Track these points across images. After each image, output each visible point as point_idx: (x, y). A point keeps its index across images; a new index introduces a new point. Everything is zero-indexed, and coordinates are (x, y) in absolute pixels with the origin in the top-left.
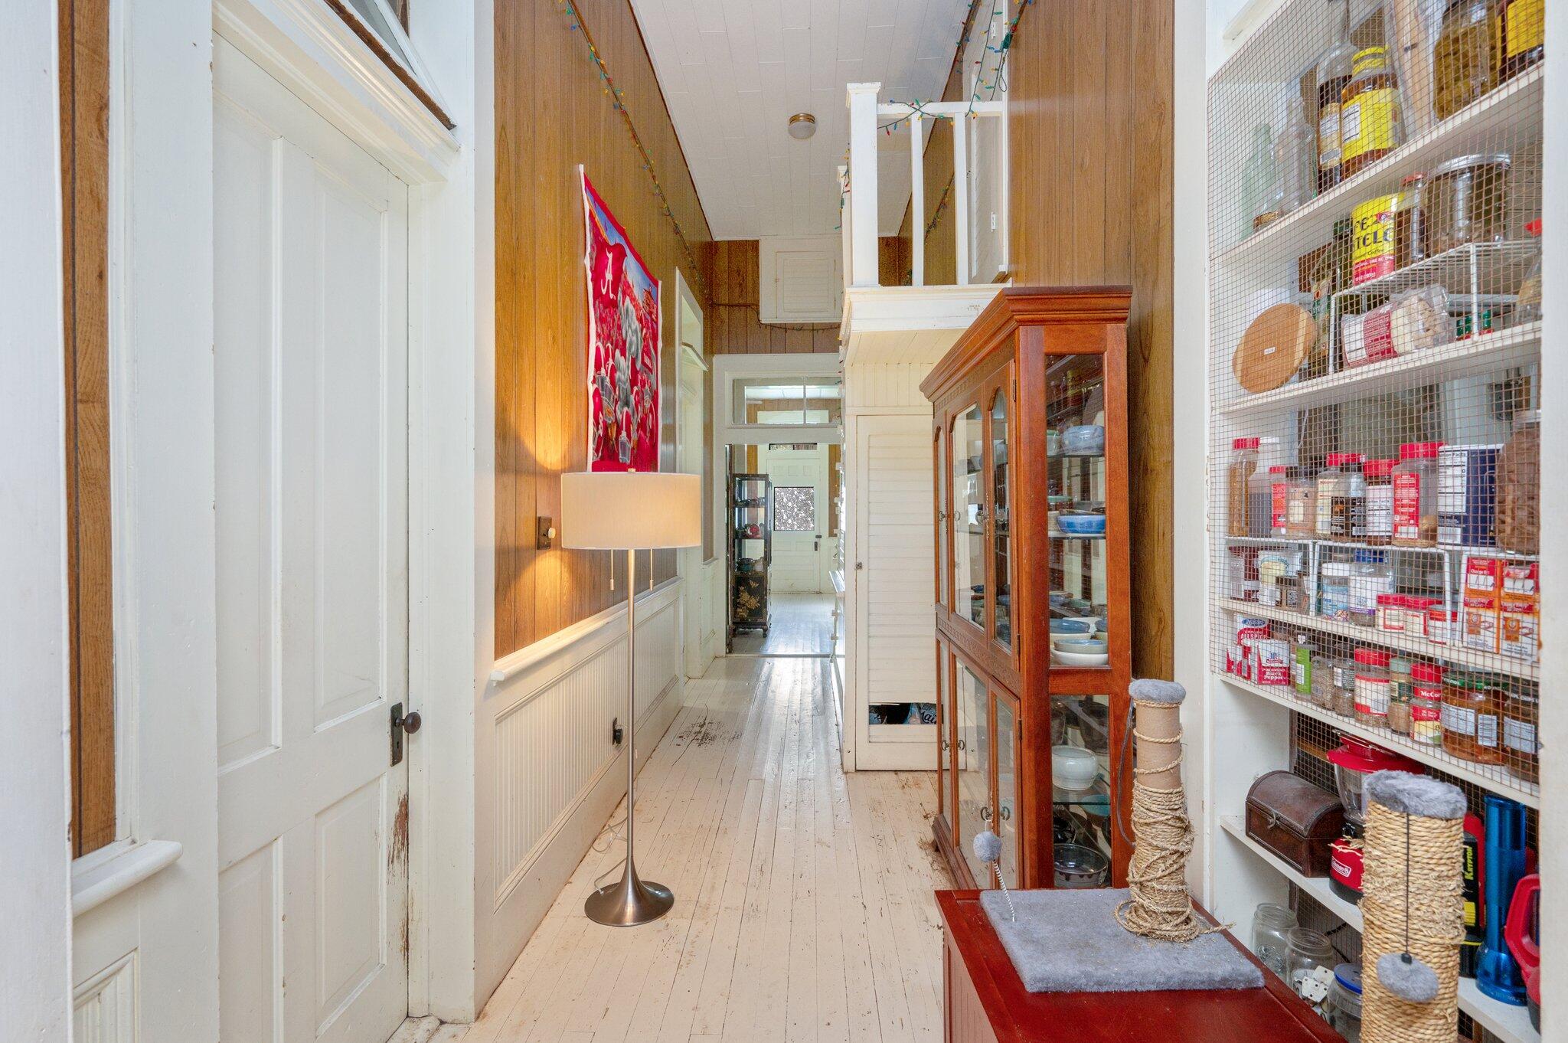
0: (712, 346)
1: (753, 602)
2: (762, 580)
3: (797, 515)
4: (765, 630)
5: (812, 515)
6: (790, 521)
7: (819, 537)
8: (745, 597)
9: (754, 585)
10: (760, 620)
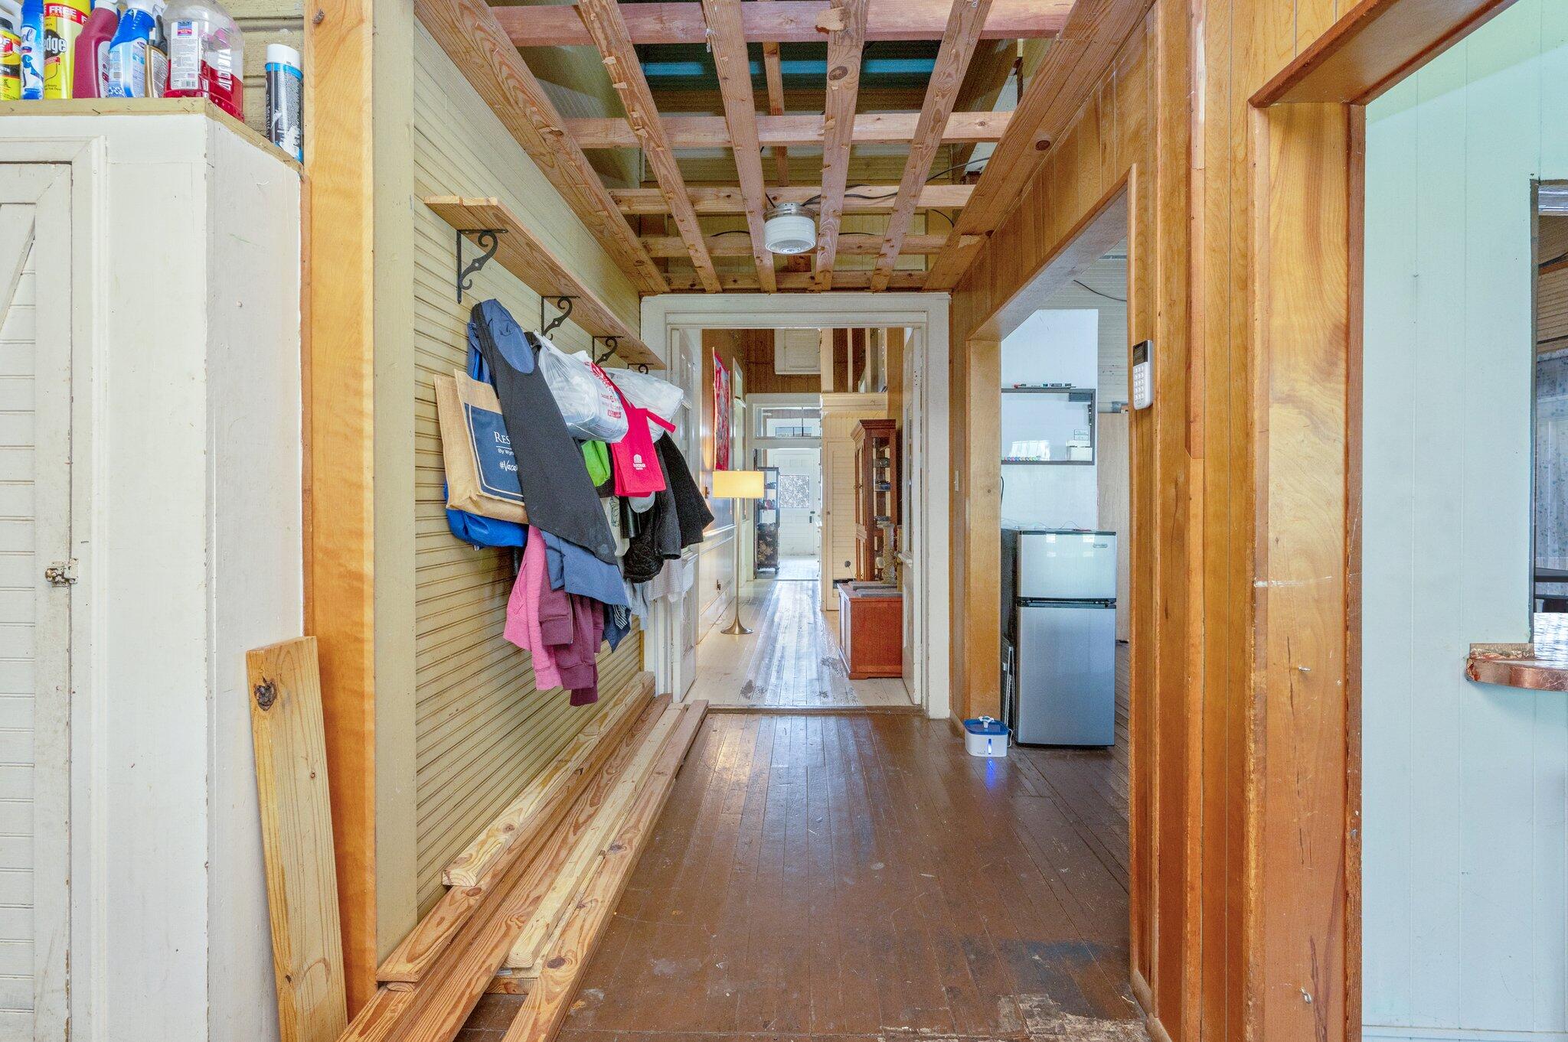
0: (748, 389)
1: (769, 551)
2: (774, 536)
3: (796, 496)
4: (777, 569)
5: (807, 496)
6: (791, 501)
7: (813, 512)
8: (763, 547)
9: (769, 539)
10: (773, 562)
